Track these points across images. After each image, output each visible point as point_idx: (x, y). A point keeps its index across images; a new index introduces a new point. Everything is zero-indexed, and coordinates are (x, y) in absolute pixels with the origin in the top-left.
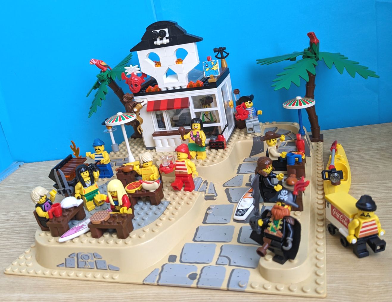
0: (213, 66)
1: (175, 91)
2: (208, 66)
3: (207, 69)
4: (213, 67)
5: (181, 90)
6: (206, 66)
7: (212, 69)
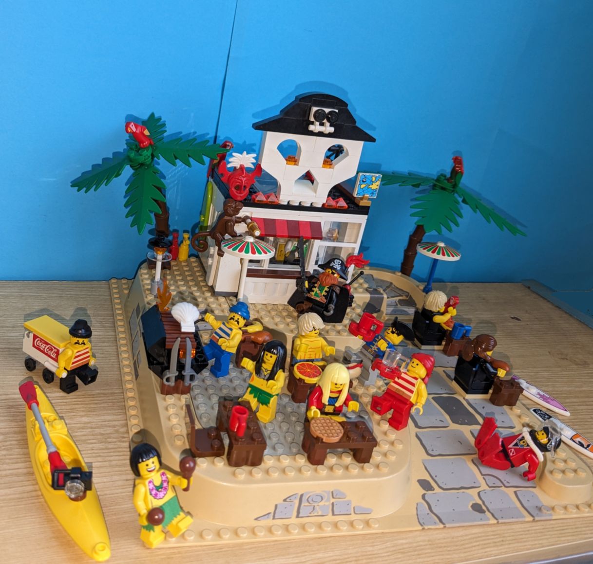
0: (372, 182)
1: (300, 208)
2: (365, 181)
3: (363, 186)
4: (372, 184)
5: (312, 208)
6: (363, 181)
7: (370, 186)
